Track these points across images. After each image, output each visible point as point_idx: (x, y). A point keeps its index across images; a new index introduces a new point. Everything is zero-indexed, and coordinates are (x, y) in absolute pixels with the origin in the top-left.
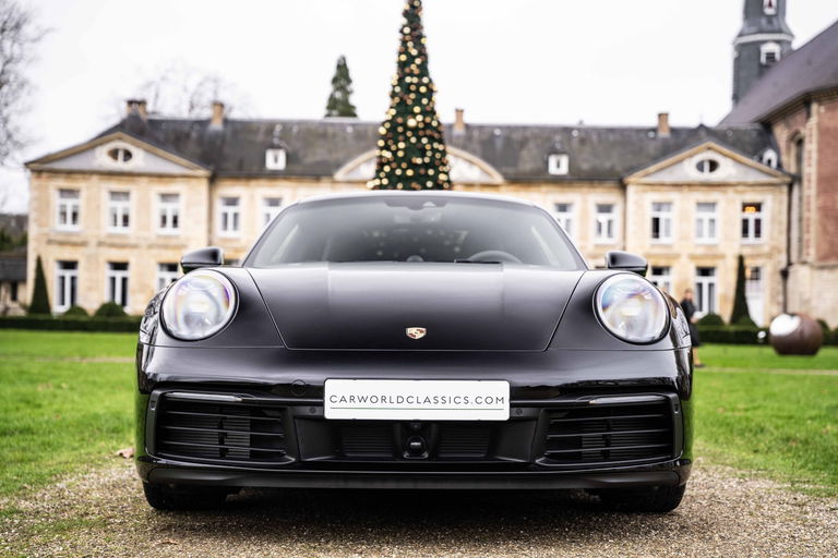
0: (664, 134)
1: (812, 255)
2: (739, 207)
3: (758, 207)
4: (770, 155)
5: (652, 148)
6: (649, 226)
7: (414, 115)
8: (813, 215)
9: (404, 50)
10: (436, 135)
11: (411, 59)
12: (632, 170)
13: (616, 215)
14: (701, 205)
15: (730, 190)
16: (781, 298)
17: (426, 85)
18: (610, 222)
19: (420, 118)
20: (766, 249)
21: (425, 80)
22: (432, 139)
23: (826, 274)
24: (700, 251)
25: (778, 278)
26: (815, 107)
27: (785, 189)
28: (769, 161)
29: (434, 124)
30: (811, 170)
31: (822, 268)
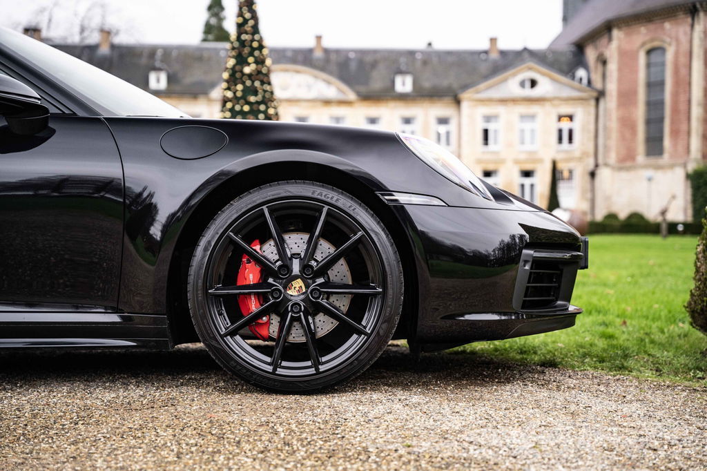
0: (494, 56)
1: (613, 158)
2: (555, 118)
3: (571, 118)
4: (581, 73)
5: (484, 68)
6: (480, 136)
7: (249, 64)
8: (614, 124)
9: (241, 14)
10: (265, 80)
11: (246, 21)
12: (465, 87)
13: (452, 127)
14: (524, 117)
15: (547, 104)
16: (589, 195)
17: (258, 41)
18: (448, 133)
19: (253, 66)
20: (577, 154)
21: (256, 37)
22: (263, 83)
23: (624, 175)
24: (523, 157)
25: (588, 178)
26: (616, 33)
27: (593, 103)
28: (581, 79)
29: (264, 70)
30: (612, 87)
31: (620, 169)
